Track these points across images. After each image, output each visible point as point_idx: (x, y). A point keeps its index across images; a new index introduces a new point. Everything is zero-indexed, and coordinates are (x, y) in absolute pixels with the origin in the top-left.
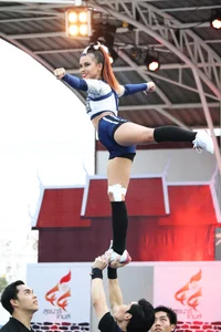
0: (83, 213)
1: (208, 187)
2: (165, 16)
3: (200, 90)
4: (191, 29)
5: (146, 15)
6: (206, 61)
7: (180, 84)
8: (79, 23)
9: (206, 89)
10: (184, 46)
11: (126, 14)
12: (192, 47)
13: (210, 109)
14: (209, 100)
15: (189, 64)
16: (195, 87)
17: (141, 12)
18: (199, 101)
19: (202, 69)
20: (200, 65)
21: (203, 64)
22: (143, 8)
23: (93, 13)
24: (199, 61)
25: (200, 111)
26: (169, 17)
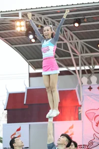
0: (25, 103)
1: (75, 90)
2: (56, 22)
3: (70, 52)
4: (66, 27)
5: (48, 22)
6: (73, 40)
7: (62, 49)
8: (21, 26)
9: (73, 51)
10: (64, 34)
11: (40, 22)
12: (67, 34)
13: (75, 59)
14: (74, 55)
15: (65, 41)
16: (69, 50)
17: (46, 21)
18: (70, 56)
19: (71, 43)
20: (70, 42)
21: (71, 41)
22: (46, 19)
23: (26, 22)
24: (70, 40)
25: (71, 60)
26: (57, 22)
